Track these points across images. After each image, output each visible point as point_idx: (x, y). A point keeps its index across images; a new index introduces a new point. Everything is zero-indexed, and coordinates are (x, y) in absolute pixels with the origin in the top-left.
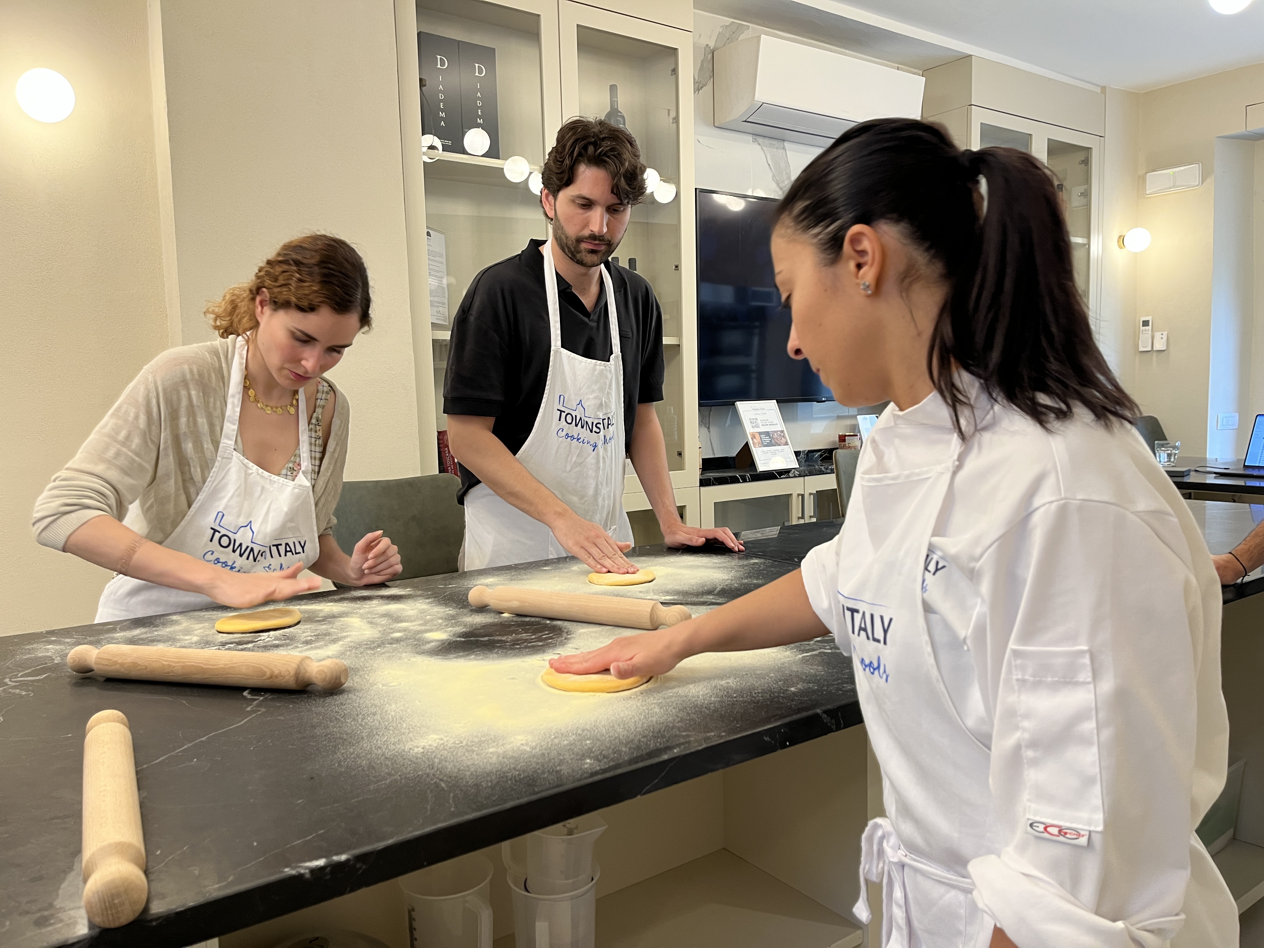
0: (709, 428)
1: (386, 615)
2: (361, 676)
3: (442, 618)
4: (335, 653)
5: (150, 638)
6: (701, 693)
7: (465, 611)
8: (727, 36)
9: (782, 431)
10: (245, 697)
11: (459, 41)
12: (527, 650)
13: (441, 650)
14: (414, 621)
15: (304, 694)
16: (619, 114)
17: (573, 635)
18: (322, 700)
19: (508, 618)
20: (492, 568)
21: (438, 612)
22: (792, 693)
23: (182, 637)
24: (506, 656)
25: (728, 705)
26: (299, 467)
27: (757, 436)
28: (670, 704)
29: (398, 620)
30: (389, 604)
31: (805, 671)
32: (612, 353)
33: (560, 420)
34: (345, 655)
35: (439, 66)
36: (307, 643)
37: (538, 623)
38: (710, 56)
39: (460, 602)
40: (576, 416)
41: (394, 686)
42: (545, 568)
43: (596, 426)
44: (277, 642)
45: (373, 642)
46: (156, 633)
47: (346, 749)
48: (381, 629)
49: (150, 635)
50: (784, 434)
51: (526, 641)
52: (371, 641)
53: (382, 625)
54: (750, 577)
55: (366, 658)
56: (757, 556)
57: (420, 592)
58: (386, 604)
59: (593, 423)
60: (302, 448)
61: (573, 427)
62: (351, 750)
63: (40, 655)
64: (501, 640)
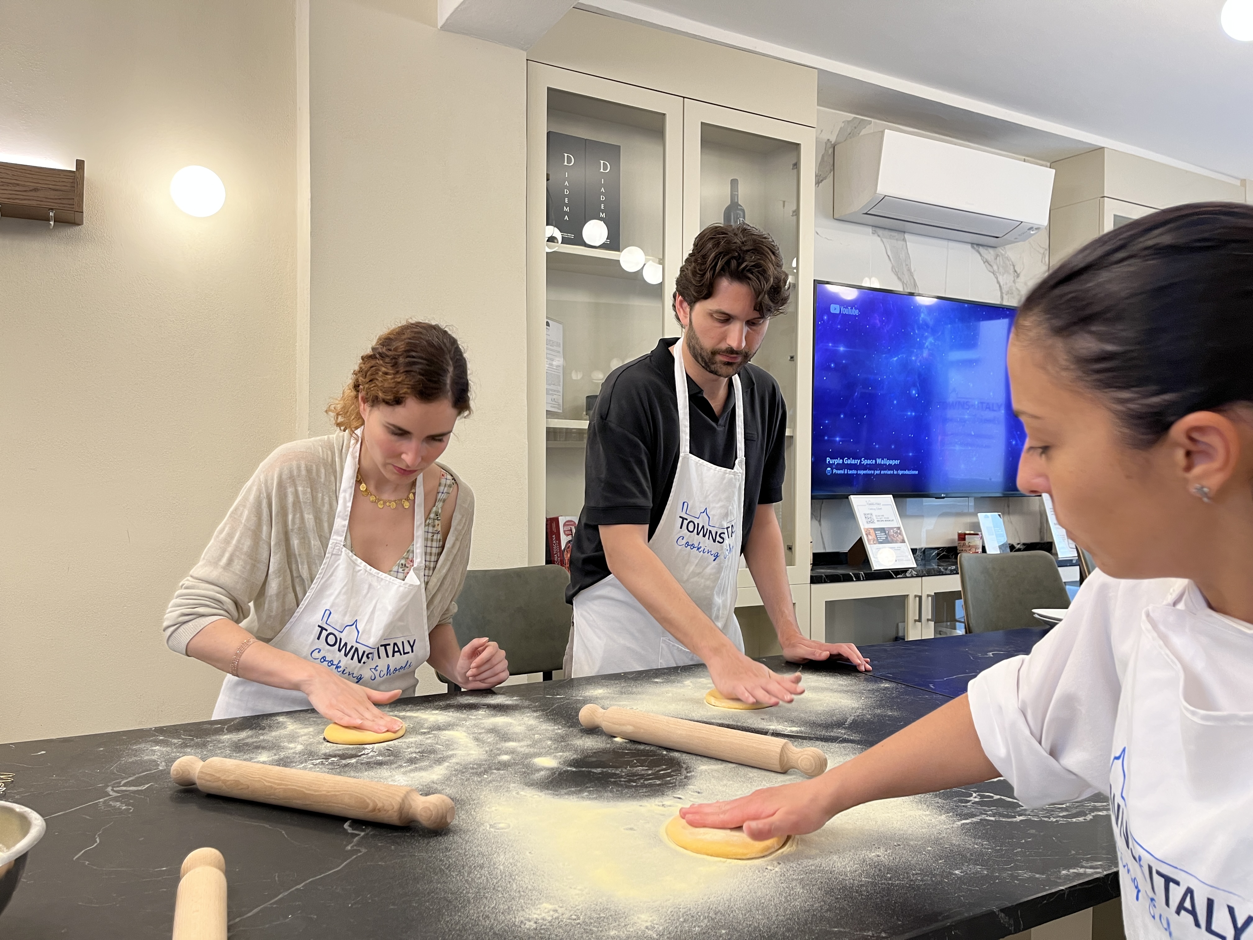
0: (820, 521)
1: (493, 730)
2: (467, 812)
3: (551, 739)
4: (440, 777)
5: (255, 744)
6: (848, 869)
7: (575, 731)
8: (849, 130)
9: (899, 528)
10: (345, 830)
11: (586, 140)
12: (645, 790)
13: (551, 782)
14: (522, 740)
15: (407, 832)
16: (739, 207)
17: (693, 773)
18: (426, 841)
19: (621, 744)
20: (601, 676)
21: (546, 730)
22: (958, 878)
23: (286, 744)
24: (621, 796)
25: (883, 889)
26: (411, 564)
27: (872, 531)
28: (814, 883)
29: (504, 736)
30: (495, 716)
31: (968, 846)
32: (736, 458)
33: (681, 528)
34: (451, 781)
35: (566, 164)
36: (412, 761)
37: (654, 754)
38: (831, 151)
39: (569, 718)
40: (698, 524)
41: (503, 829)
42: (656, 680)
43: (720, 536)
44: (381, 758)
45: (480, 765)
46: (262, 737)
47: (451, 915)
48: (487, 749)
49: (256, 740)
50: (901, 531)
51: (642, 776)
52: (477, 764)
53: (489, 743)
54: (883, 706)
55: (473, 786)
56: (888, 679)
57: (527, 703)
58: (493, 716)
59: (717, 533)
60: (417, 543)
61: (694, 535)
62: (457, 918)
63: (146, 758)
64: (615, 774)
